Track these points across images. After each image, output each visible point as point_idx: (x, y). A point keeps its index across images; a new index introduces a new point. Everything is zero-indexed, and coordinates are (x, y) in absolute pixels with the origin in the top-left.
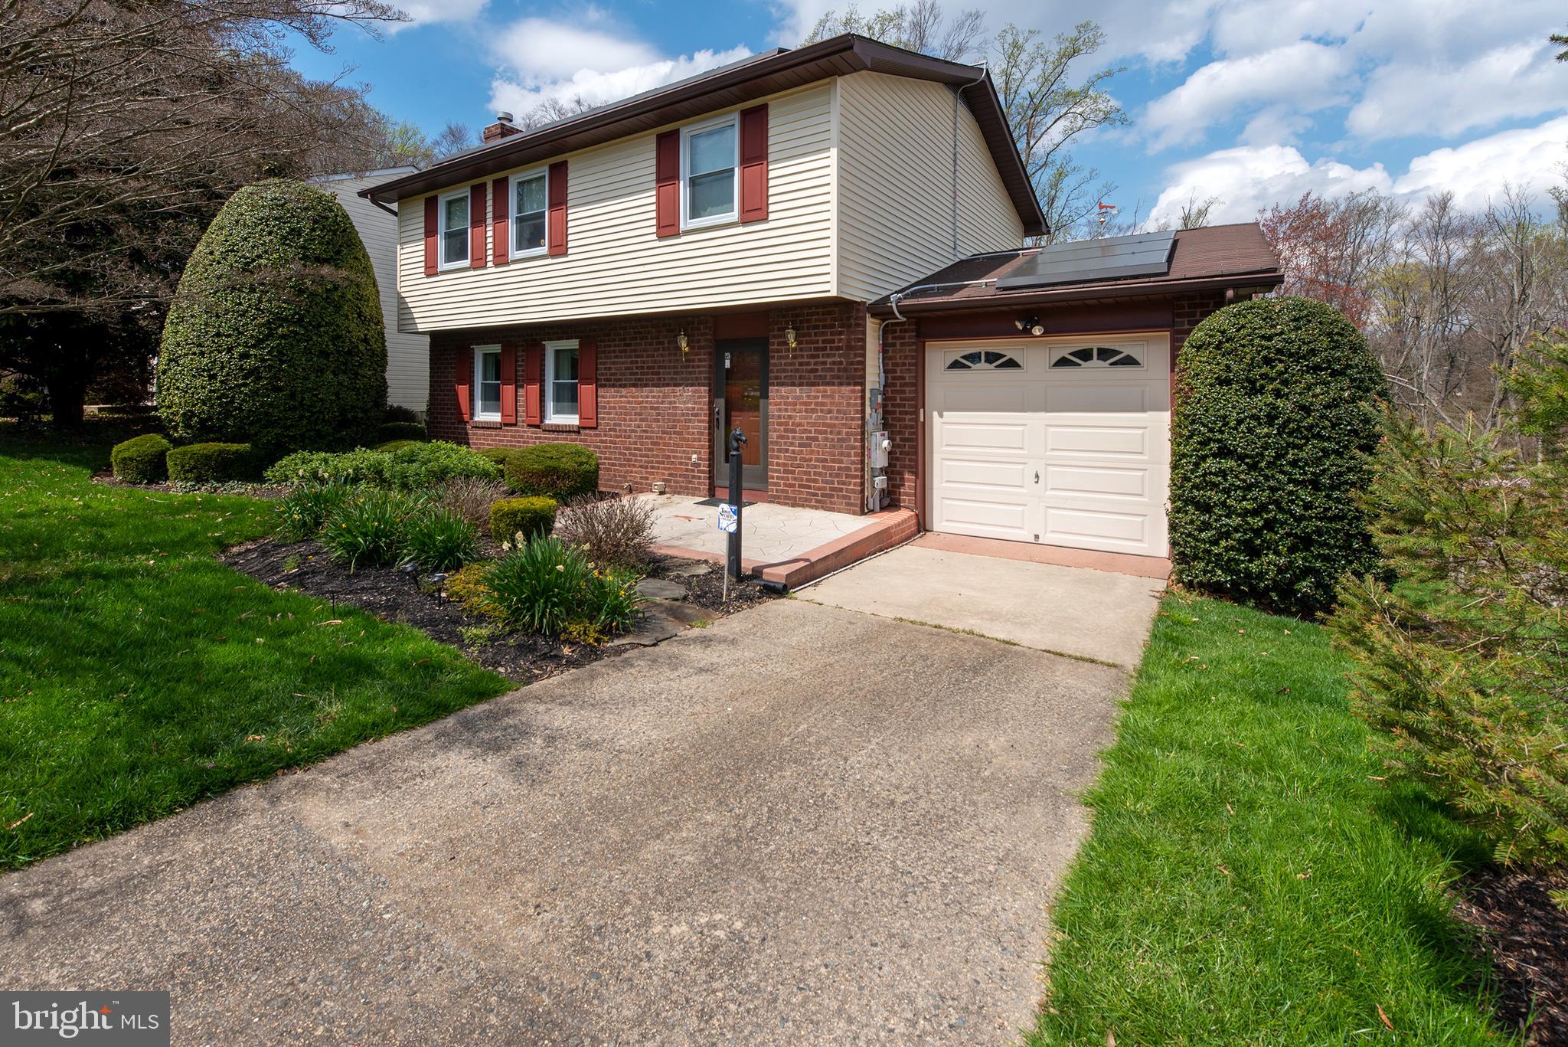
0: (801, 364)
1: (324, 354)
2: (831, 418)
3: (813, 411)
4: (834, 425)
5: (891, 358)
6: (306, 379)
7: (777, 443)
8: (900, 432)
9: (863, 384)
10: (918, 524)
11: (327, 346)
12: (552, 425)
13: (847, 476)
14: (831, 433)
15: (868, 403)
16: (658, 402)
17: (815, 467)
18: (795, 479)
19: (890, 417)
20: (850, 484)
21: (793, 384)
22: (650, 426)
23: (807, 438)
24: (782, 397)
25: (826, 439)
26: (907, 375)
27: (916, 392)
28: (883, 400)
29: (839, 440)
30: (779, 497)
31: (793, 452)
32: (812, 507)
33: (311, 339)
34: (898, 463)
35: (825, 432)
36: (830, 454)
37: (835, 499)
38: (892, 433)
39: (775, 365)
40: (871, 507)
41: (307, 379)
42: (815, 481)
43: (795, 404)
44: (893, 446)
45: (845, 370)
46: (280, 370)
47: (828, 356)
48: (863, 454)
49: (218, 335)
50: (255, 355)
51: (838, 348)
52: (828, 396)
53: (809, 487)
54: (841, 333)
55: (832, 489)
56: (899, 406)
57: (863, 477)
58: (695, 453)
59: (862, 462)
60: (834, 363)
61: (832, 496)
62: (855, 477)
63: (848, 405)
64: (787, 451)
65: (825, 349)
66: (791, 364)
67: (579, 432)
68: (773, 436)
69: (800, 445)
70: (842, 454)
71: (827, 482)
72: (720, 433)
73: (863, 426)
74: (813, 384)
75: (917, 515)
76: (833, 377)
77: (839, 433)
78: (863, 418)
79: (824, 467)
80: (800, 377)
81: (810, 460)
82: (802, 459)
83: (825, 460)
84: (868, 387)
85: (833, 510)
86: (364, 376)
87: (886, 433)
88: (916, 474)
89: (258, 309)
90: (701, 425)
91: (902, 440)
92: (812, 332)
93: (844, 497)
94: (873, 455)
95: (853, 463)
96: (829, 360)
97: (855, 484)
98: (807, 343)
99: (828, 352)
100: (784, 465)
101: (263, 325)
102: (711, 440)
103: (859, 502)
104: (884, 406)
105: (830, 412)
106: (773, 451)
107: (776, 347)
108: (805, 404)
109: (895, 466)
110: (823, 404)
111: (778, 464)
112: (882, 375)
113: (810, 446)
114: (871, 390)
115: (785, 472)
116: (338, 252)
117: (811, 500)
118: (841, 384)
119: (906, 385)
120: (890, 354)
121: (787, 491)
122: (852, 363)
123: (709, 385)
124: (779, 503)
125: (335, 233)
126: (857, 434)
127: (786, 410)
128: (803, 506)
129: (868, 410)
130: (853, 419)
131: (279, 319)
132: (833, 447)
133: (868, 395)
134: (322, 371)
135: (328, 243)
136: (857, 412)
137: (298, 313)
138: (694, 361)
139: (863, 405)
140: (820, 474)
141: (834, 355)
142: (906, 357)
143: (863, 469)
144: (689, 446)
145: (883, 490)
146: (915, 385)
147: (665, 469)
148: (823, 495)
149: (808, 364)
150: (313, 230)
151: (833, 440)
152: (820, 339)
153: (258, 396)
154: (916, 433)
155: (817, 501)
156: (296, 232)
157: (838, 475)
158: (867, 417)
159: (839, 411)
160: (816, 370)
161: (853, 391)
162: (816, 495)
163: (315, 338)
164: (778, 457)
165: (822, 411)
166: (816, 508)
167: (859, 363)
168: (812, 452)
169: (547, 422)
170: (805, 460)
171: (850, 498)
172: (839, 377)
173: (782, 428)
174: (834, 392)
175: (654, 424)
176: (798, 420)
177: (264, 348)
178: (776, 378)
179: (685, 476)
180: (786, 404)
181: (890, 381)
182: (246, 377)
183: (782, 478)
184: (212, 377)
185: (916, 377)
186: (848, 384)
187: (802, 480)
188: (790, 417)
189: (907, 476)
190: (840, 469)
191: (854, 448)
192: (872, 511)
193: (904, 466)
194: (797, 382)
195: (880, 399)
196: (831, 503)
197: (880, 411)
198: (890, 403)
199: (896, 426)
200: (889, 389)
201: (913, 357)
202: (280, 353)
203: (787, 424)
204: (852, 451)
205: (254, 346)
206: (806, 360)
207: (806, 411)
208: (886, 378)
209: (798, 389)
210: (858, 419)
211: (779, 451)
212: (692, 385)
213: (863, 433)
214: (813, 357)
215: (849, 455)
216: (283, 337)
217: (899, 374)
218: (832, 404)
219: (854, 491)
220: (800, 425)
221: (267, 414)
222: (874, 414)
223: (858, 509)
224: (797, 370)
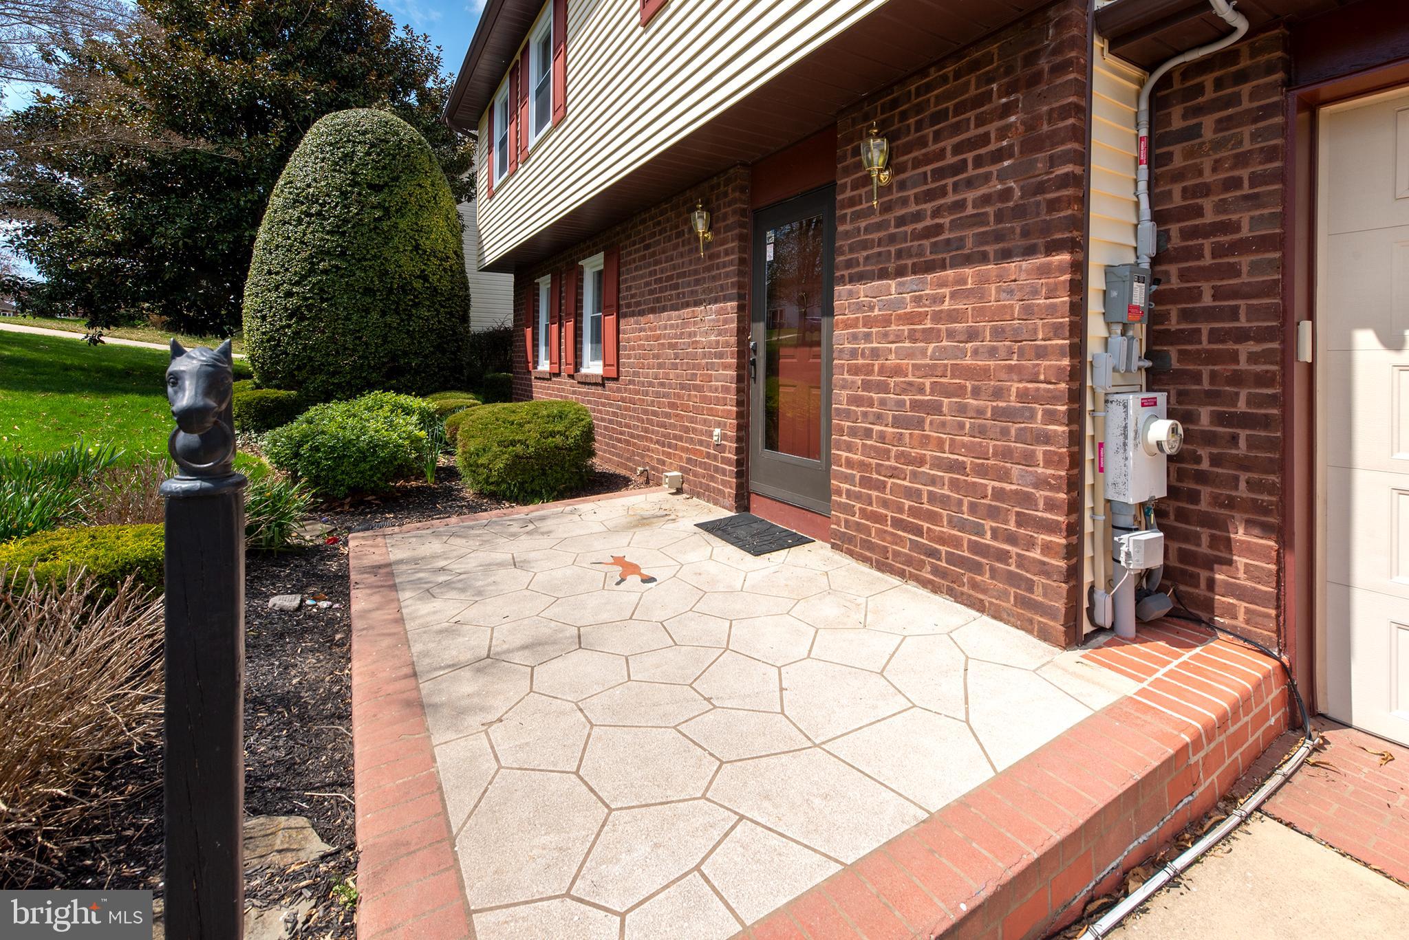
0: (901, 221)
1: (368, 291)
2: (976, 352)
3: (929, 335)
4: (985, 373)
5: (1179, 176)
6: (347, 318)
7: (847, 415)
8: (1211, 397)
9: (1079, 245)
10: (1291, 697)
11: (372, 281)
12: (587, 376)
13: (1022, 520)
14: (976, 393)
15: (1095, 306)
16: (676, 336)
17: (933, 481)
18: (885, 503)
19: (1173, 352)
20: (1030, 544)
21: (883, 275)
22: (666, 376)
23: (916, 405)
24: (860, 307)
25: (962, 410)
26: (1244, 218)
27: (1285, 266)
28: (1153, 297)
29: (998, 414)
30: (851, 539)
31: (882, 437)
32: (924, 583)
33: (354, 275)
34: (1206, 492)
35: (960, 391)
36: (970, 449)
37: (985, 578)
38: (1182, 396)
39: (847, 234)
40: (1104, 618)
41: (349, 320)
42: (933, 518)
43: (886, 321)
44: (1188, 437)
45: (1020, 212)
46: (321, 310)
47: (970, 184)
48: (1076, 461)
49: (270, 272)
50: (298, 293)
51: (998, 156)
52: (968, 294)
53: (918, 531)
54: (1007, 110)
55: (976, 548)
56: (1210, 314)
57: (1075, 529)
58: (719, 425)
59: (1075, 484)
60: (986, 200)
61: (977, 568)
62: (1050, 527)
63: (1028, 312)
64: (868, 433)
65: (961, 167)
66: (879, 226)
67: (603, 385)
68: (841, 398)
69: (897, 422)
70: (1006, 454)
71: (962, 526)
72: (758, 390)
73: (1077, 374)
74: (929, 267)
75: (1286, 671)
76: (982, 239)
77: (998, 394)
78: (1078, 350)
79: (954, 485)
80: (899, 254)
81: (921, 461)
82: (903, 457)
83: (959, 467)
84: (1098, 259)
85: (980, 607)
86: (419, 317)
87: (1161, 397)
88: (1283, 535)
89: (302, 242)
90: (725, 375)
91: (1219, 419)
92: (929, 132)
93: (1012, 579)
94: (1113, 461)
95: (1041, 483)
96: (971, 196)
97: (1047, 548)
98: (917, 163)
99: (971, 172)
100: (863, 466)
101: (305, 260)
102: (743, 403)
103: (1060, 605)
104: (1154, 319)
105: (972, 335)
106: (841, 431)
107: (849, 193)
108: (910, 318)
109: (1194, 497)
110: (953, 316)
111: (850, 463)
112: (1148, 228)
113: (920, 424)
114: (1109, 270)
115: (865, 482)
116: (396, 179)
117: (920, 565)
118: (1006, 255)
119: (1242, 246)
120: (1178, 162)
121: (867, 530)
122: (1040, 188)
123: (740, 297)
124: (851, 553)
125: (394, 158)
126: (1053, 398)
127: (867, 337)
128: (901, 574)
129: (1096, 328)
130: (1041, 353)
131: (323, 253)
132: (982, 431)
133: (1096, 282)
134: (367, 311)
135: (384, 168)
136: (1056, 331)
137: (340, 246)
138: (718, 256)
139: (1078, 309)
140: (944, 501)
141: (987, 178)
142: (1241, 160)
143: (1075, 507)
144: (712, 412)
145: (1148, 574)
146: (1280, 242)
147: (684, 449)
148: (951, 559)
149: (918, 217)
150: (368, 154)
151: (980, 412)
152: (949, 144)
153: (300, 338)
154: (1284, 402)
155: (936, 571)
156: (349, 157)
157: (993, 513)
158: (1094, 346)
159: (998, 334)
160: (938, 229)
161: (1044, 271)
162: (933, 553)
163: (358, 273)
164: (849, 448)
165: (951, 335)
166: (936, 589)
167: (1065, 181)
168: (925, 441)
169: (584, 371)
170: (909, 460)
171: (1030, 586)
172: (998, 237)
173: (858, 379)
174: (983, 280)
175: (672, 373)
176: (893, 361)
177: (305, 285)
178: (849, 264)
179: (706, 466)
180: (868, 322)
181: (1176, 241)
182: (290, 317)
183: (858, 497)
184: (264, 318)
185: (1284, 219)
186: (1030, 252)
187: (900, 509)
188: (875, 353)
189: (1240, 535)
190: (999, 494)
191: (1046, 438)
192: (1105, 633)
193: (1232, 504)
194: (891, 266)
195: (1139, 294)
196: (974, 585)
197: (1139, 331)
198: (1174, 310)
199: (1196, 377)
200: (1173, 269)
201: (1270, 154)
202: (322, 290)
203: (868, 370)
204: (1040, 450)
205: (297, 283)
206: (913, 208)
207: (912, 337)
208: (1162, 237)
209: (893, 284)
210: (1061, 352)
211: (853, 432)
212: (716, 301)
213: (1076, 396)
214: (929, 196)
215: (1028, 459)
216: (325, 272)
217: (1209, 217)
218: (980, 313)
219: (1044, 569)
220: (898, 371)
221: (311, 359)
222: (1118, 341)
223: (1058, 627)
224: (892, 239)
